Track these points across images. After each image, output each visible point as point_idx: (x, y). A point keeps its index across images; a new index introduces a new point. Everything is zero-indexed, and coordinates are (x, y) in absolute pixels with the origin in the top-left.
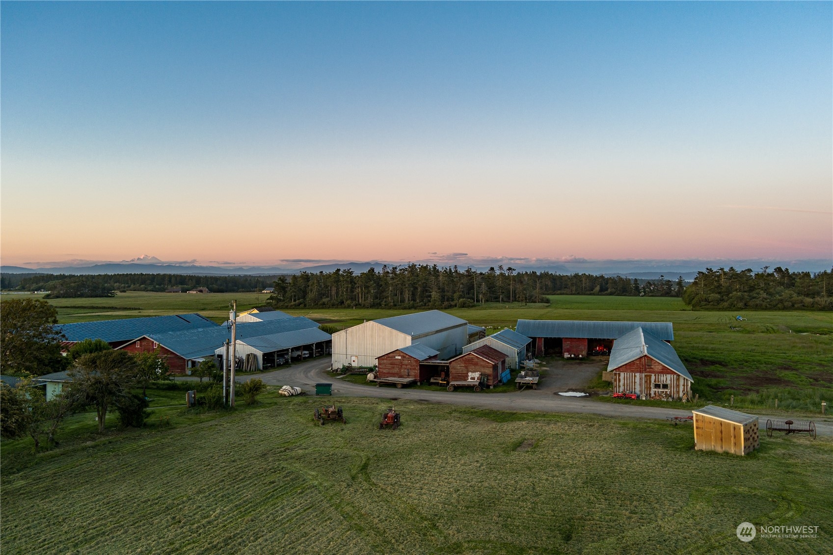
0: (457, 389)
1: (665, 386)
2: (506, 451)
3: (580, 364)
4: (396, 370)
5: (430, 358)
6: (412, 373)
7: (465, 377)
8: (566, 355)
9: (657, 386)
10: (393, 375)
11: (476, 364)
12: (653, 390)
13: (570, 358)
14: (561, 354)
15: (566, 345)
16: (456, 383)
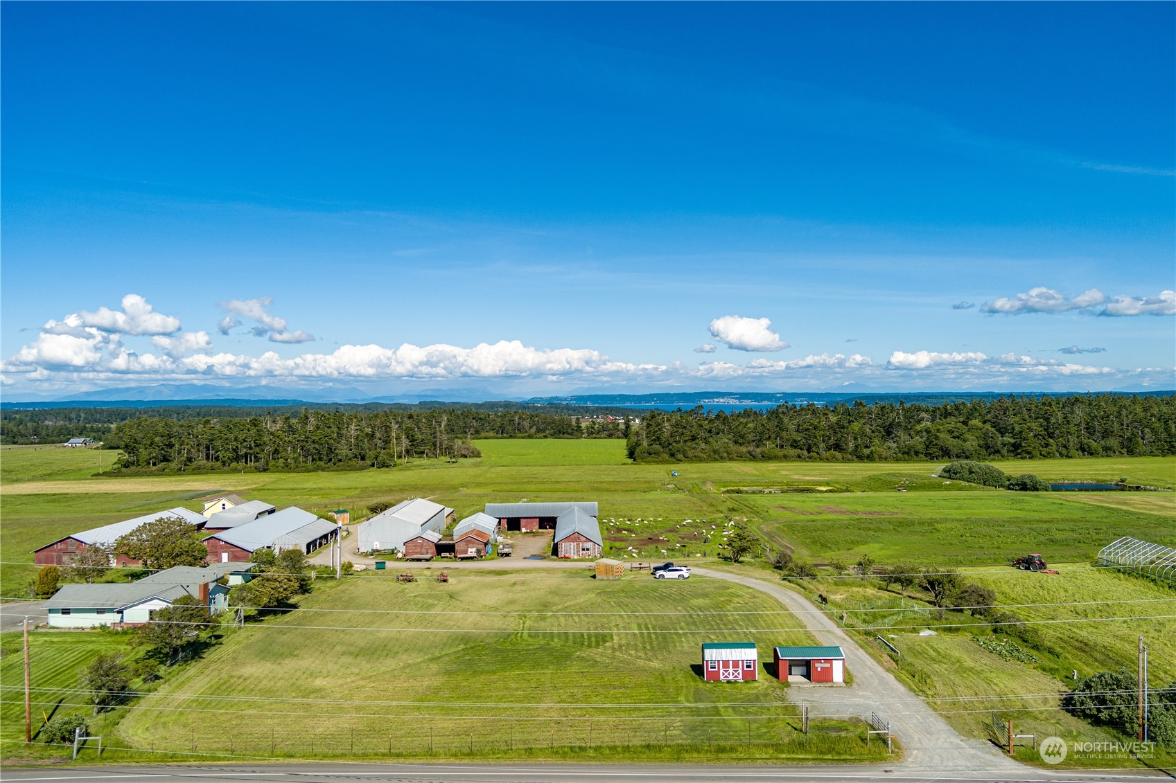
0: (463, 559)
1: (588, 550)
2: (510, 586)
3: (534, 536)
4: (418, 550)
5: (440, 540)
6: (430, 551)
7: (466, 552)
8: (524, 530)
9: (583, 550)
10: (416, 553)
11: (473, 543)
12: (581, 552)
13: (527, 533)
14: (519, 529)
15: (523, 522)
16: (462, 556)
